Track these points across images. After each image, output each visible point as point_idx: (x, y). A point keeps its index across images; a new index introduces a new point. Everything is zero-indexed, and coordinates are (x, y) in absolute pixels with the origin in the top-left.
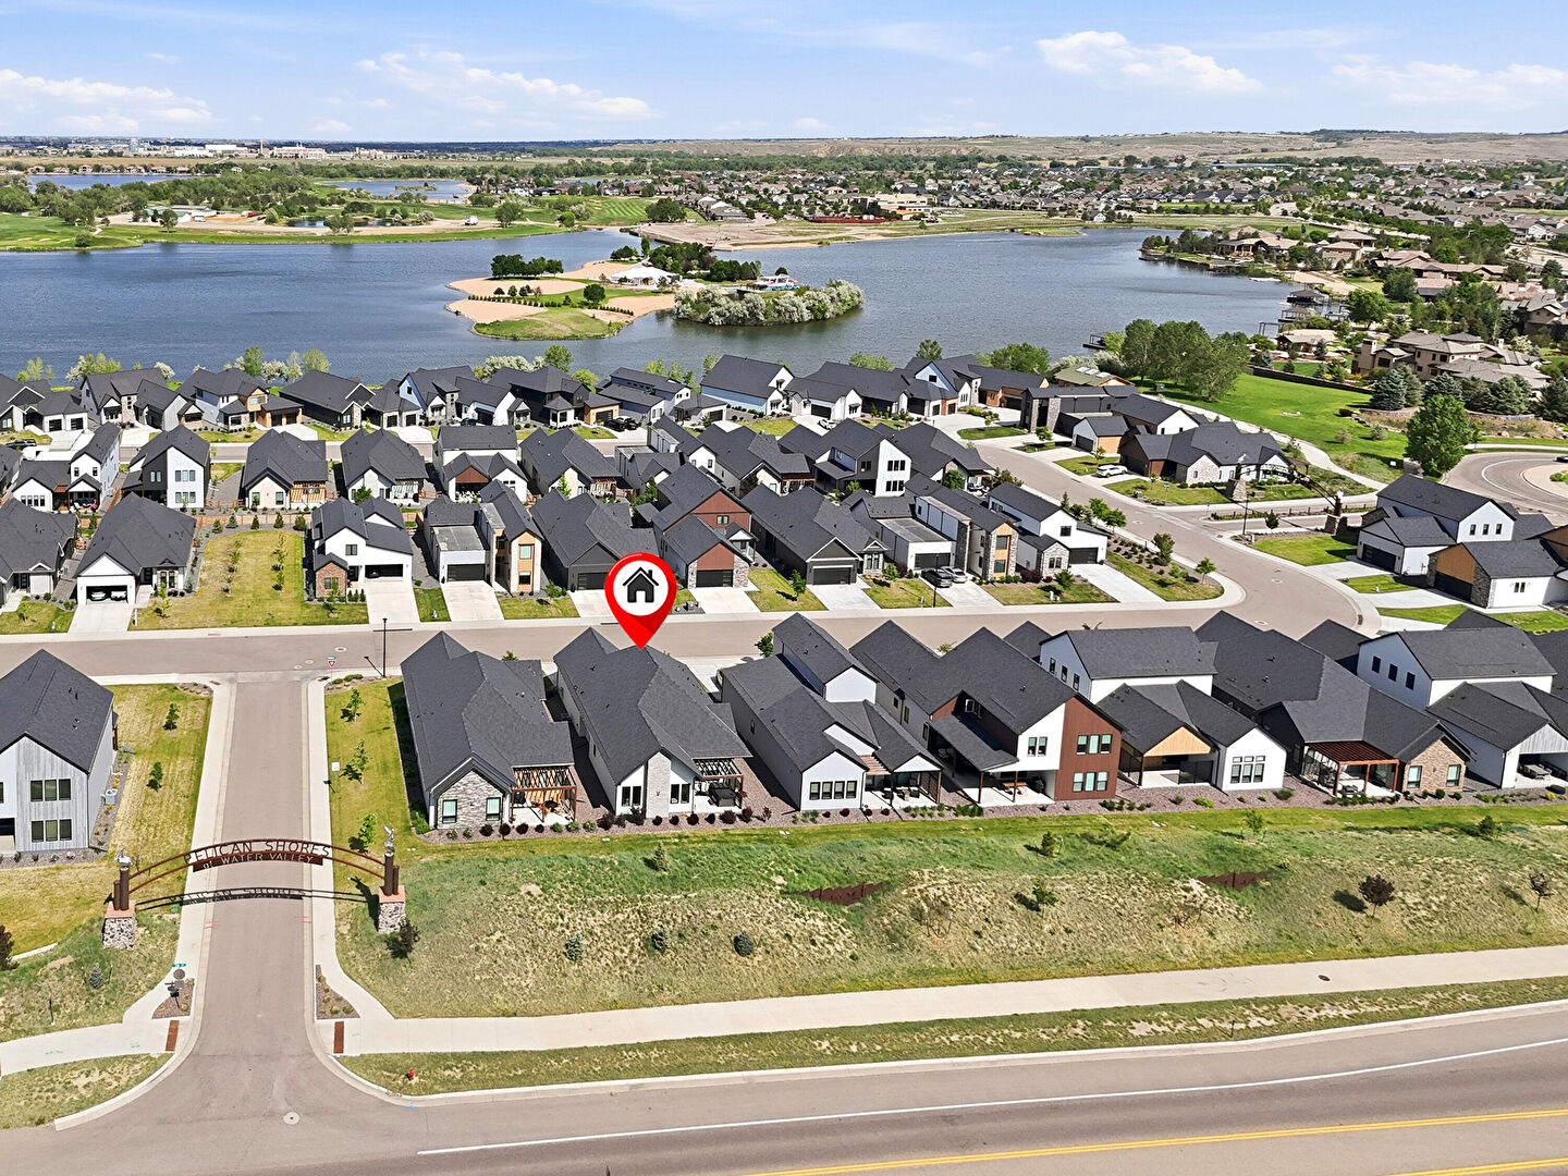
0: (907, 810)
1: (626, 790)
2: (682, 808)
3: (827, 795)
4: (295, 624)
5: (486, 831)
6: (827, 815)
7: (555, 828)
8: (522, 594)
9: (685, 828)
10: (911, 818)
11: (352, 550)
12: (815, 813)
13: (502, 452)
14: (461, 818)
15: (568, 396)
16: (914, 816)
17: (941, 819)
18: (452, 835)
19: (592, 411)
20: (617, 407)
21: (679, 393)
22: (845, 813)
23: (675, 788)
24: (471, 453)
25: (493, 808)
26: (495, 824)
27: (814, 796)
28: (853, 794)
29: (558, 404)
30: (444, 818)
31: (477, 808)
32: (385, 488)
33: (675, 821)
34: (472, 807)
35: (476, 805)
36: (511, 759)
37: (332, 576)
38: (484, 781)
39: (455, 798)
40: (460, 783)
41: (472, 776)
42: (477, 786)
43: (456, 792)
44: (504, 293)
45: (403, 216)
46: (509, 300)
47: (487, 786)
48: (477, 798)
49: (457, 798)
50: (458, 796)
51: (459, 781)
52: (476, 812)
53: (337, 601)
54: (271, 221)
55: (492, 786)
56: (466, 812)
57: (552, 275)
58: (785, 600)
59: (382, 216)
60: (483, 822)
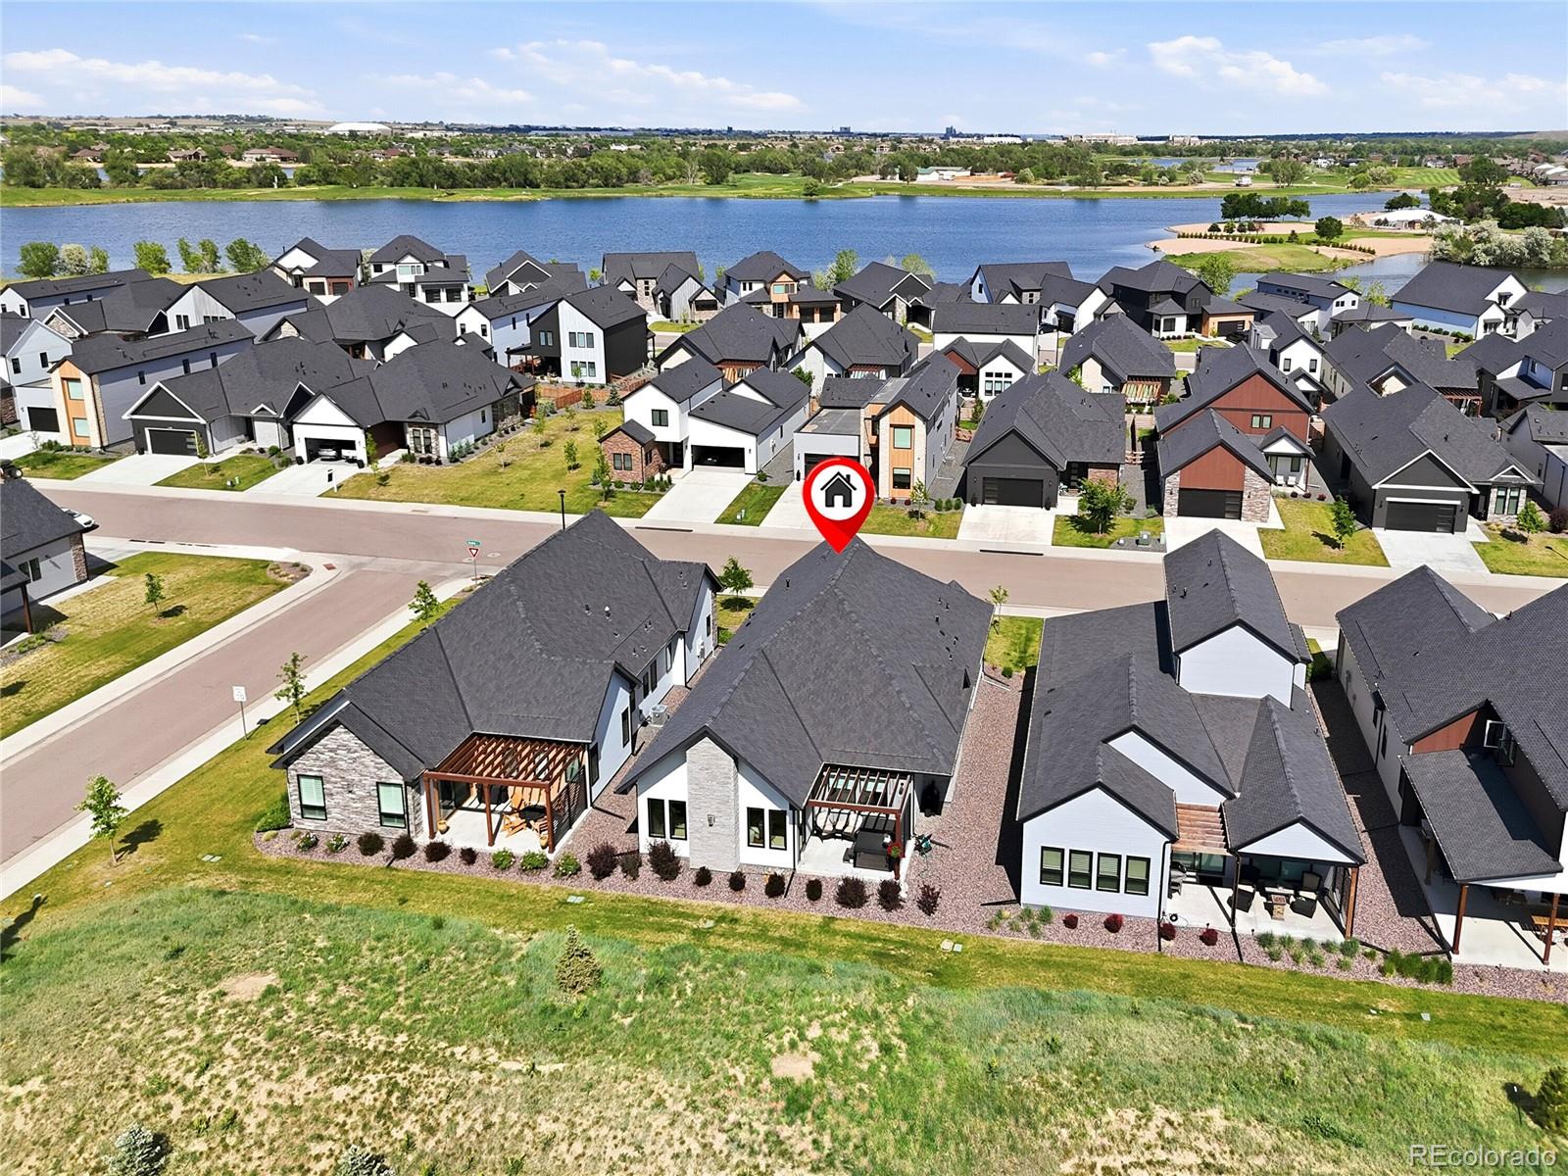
0: (1265, 940)
1: (655, 806)
2: (774, 858)
3: (1080, 879)
5: (370, 844)
6: (1071, 922)
7: (500, 861)
8: (893, 501)
10: (1266, 962)
11: (660, 417)
12: (1046, 915)
14: (334, 813)
15: (1179, 298)
16: (1273, 957)
17: (1342, 976)
18: (308, 843)
19: (1212, 320)
20: (1251, 318)
21: (1340, 300)
22: (1113, 924)
23: (755, 816)
24: (971, 338)
25: (392, 802)
26: (391, 834)
27: (1049, 876)
28: (1140, 886)
29: (1168, 306)
30: (304, 807)
31: (361, 799)
33: (737, 882)
34: (350, 795)
35: (359, 792)
36: (478, 717)
37: (623, 452)
38: (364, 746)
39: (317, 774)
40: (325, 746)
41: (343, 735)
42: (355, 755)
43: (318, 763)
44: (1219, 230)
45: (1171, 180)
46: (1222, 237)
47: (372, 757)
48: (357, 779)
49: (321, 774)
50: (323, 769)
51: (322, 742)
52: (358, 805)
53: (627, 488)
54: (1023, 180)
55: (382, 761)
56: (342, 803)
57: (1296, 219)
58: (1328, 549)
59: (1148, 180)
60: (371, 825)
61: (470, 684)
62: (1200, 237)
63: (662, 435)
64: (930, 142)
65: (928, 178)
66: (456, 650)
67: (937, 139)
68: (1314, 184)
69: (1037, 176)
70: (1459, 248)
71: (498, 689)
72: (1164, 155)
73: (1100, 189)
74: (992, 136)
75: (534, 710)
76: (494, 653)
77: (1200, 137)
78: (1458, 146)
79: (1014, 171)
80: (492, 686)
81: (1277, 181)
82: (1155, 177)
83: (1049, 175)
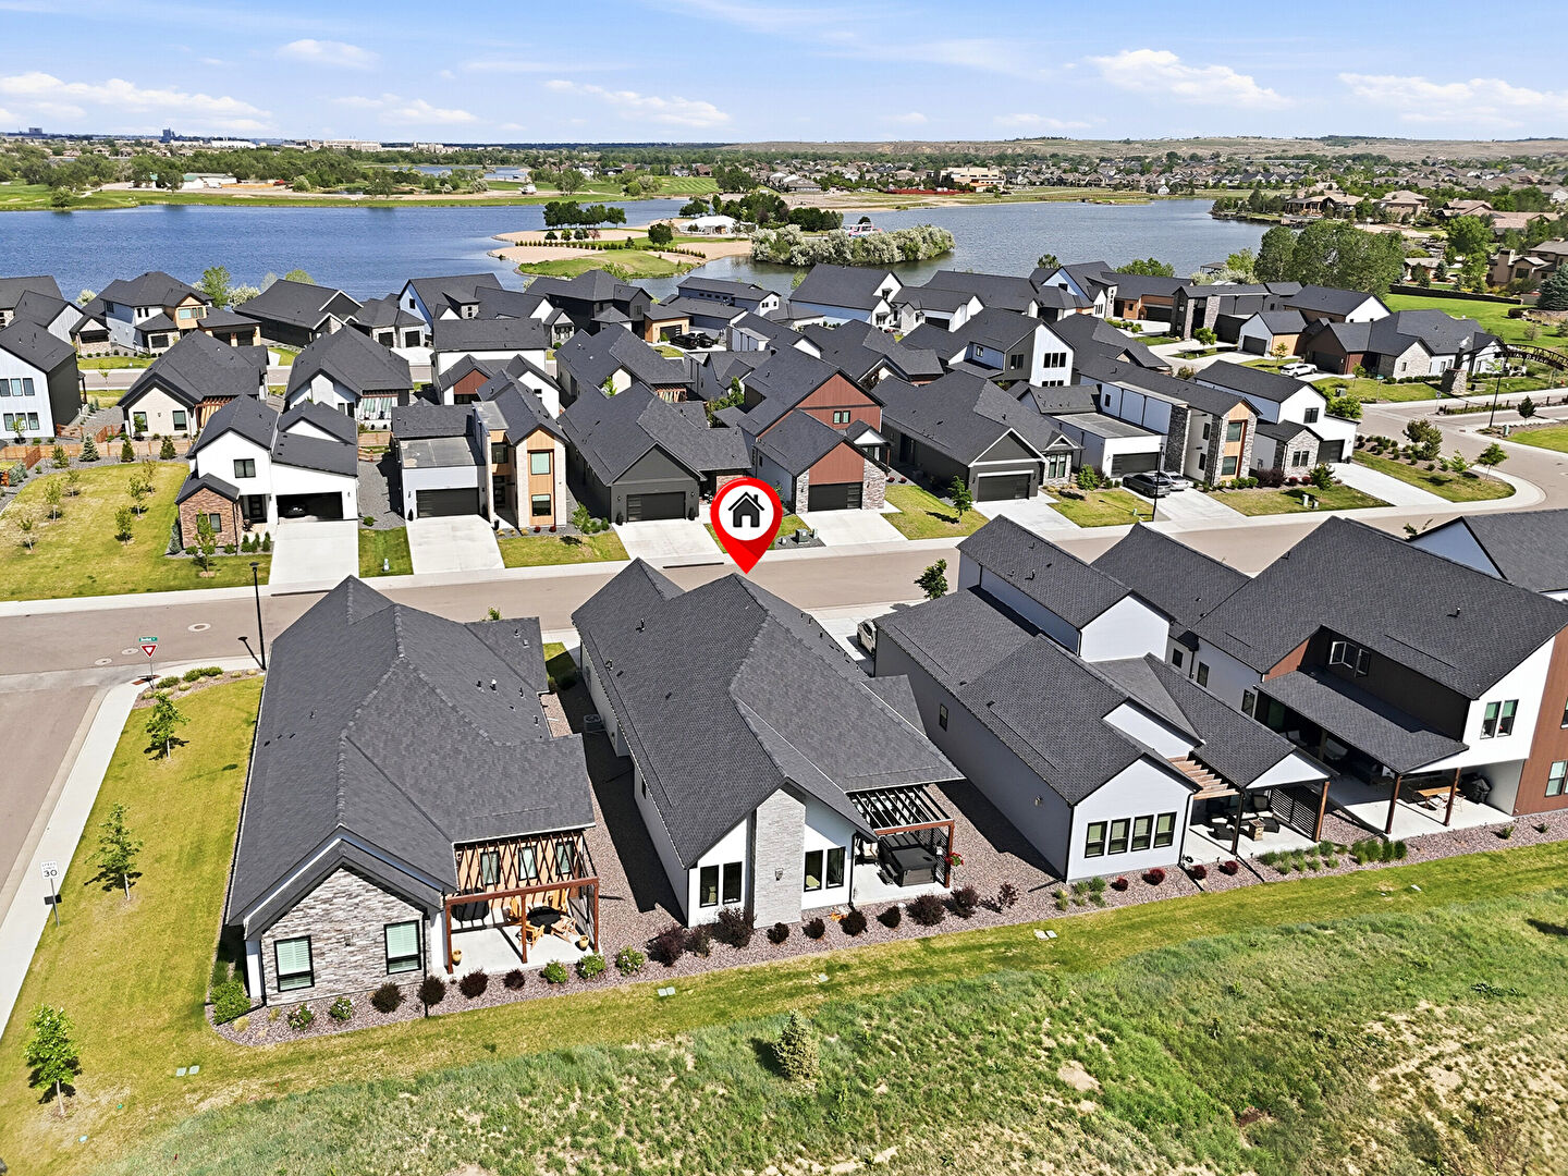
0: (1266, 859)
1: (709, 874)
2: (831, 898)
3: (1120, 845)
4: (132, 591)
5: (386, 1000)
6: (1120, 885)
7: (549, 975)
8: (537, 530)
9: (839, 945)
10: (1281, 878)
11: (245, 467)
12: (1096, 885)
13: (523, 354)
14: (324, 975)
15: (622, 306)
16: (1283, 872)
17: (1334, 872)
18: (302, 1020)
19: (655, 325)
20: (687, 322)
21: (765, 301)
22: (1154, 877)
23: (813, 859)
24: (477, 356)
25: (402, 943)
26: (408, 982)
27: (1094, 849)
28: (1167, 838)
29: (611, 315)
30: (280, 978)
31: (363, 949)
32: (346, 402)
33: (815, 930)
34: (349, 949)
35: (359, 942)
36: (451, 826)
37: (208, 512)
38: (371, 887)
39: (304, 934)
40: (316, 899)
41: (342, 881)
42: (356, 900)
43: (304, 921)
44: (556, 238)
45: (455, 188)
46: (562, 244)
47: (380, 898)
48: (358, 927)
49: (308, 933)
50: (312, 927)
51: (313, 894)
52: (360, 957)
53: (219, 552)
54: (300, 188)
55: (393, 898)
56: (336, 961)
57: (614, 226)
58: (948, 524)
59: (430, 187)
60: (377, 980)
61: (422, 792)
62: (540, 245)
63: (247, 487)
64: (150, 145)
65: (193, 185)
66: (385, 757)
67: (156, 143)
68: (592, 192)
69: (313, 184)
70: (777, 250)
71: (460, 790)
72: (420, 162)
73: (392, 197)
74: (221, 139)
75: (515, 805)
76: (434, 751)
77: (445, 145)
78: (687, 156)
79: (284, 178)
80: (450, 787)
81: (561, 189)
82: (437, 185)
83: (325, 184)
